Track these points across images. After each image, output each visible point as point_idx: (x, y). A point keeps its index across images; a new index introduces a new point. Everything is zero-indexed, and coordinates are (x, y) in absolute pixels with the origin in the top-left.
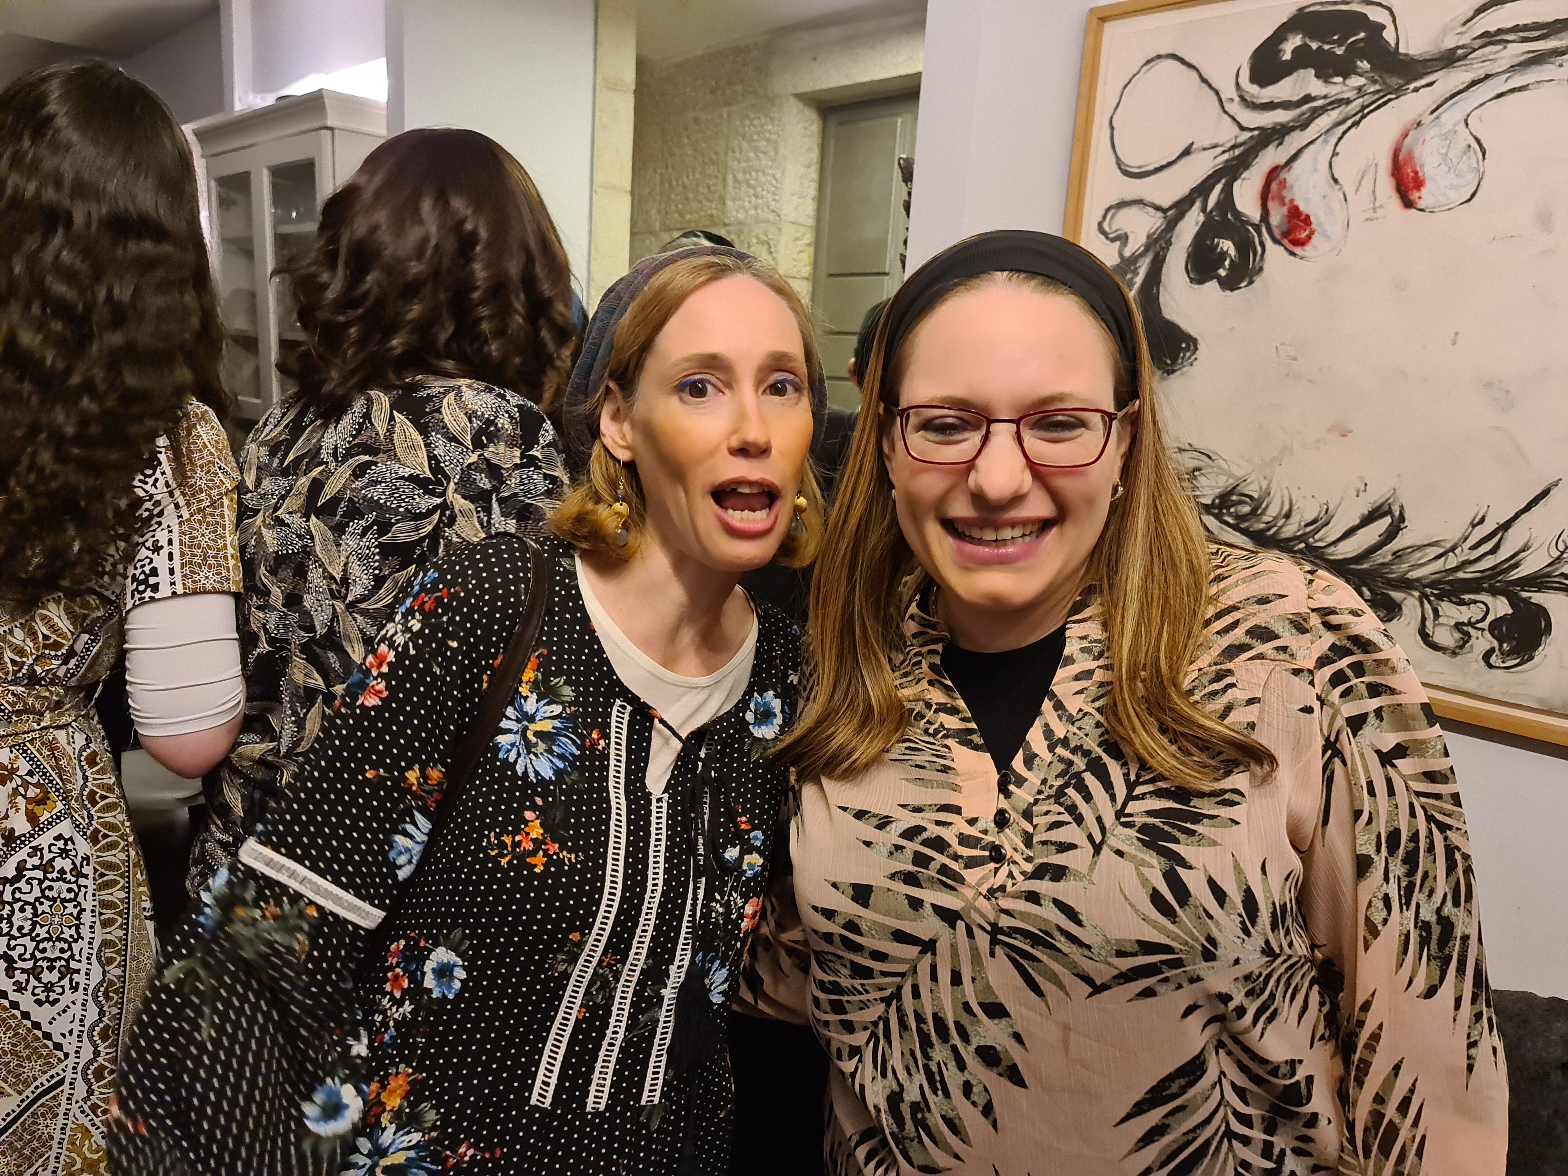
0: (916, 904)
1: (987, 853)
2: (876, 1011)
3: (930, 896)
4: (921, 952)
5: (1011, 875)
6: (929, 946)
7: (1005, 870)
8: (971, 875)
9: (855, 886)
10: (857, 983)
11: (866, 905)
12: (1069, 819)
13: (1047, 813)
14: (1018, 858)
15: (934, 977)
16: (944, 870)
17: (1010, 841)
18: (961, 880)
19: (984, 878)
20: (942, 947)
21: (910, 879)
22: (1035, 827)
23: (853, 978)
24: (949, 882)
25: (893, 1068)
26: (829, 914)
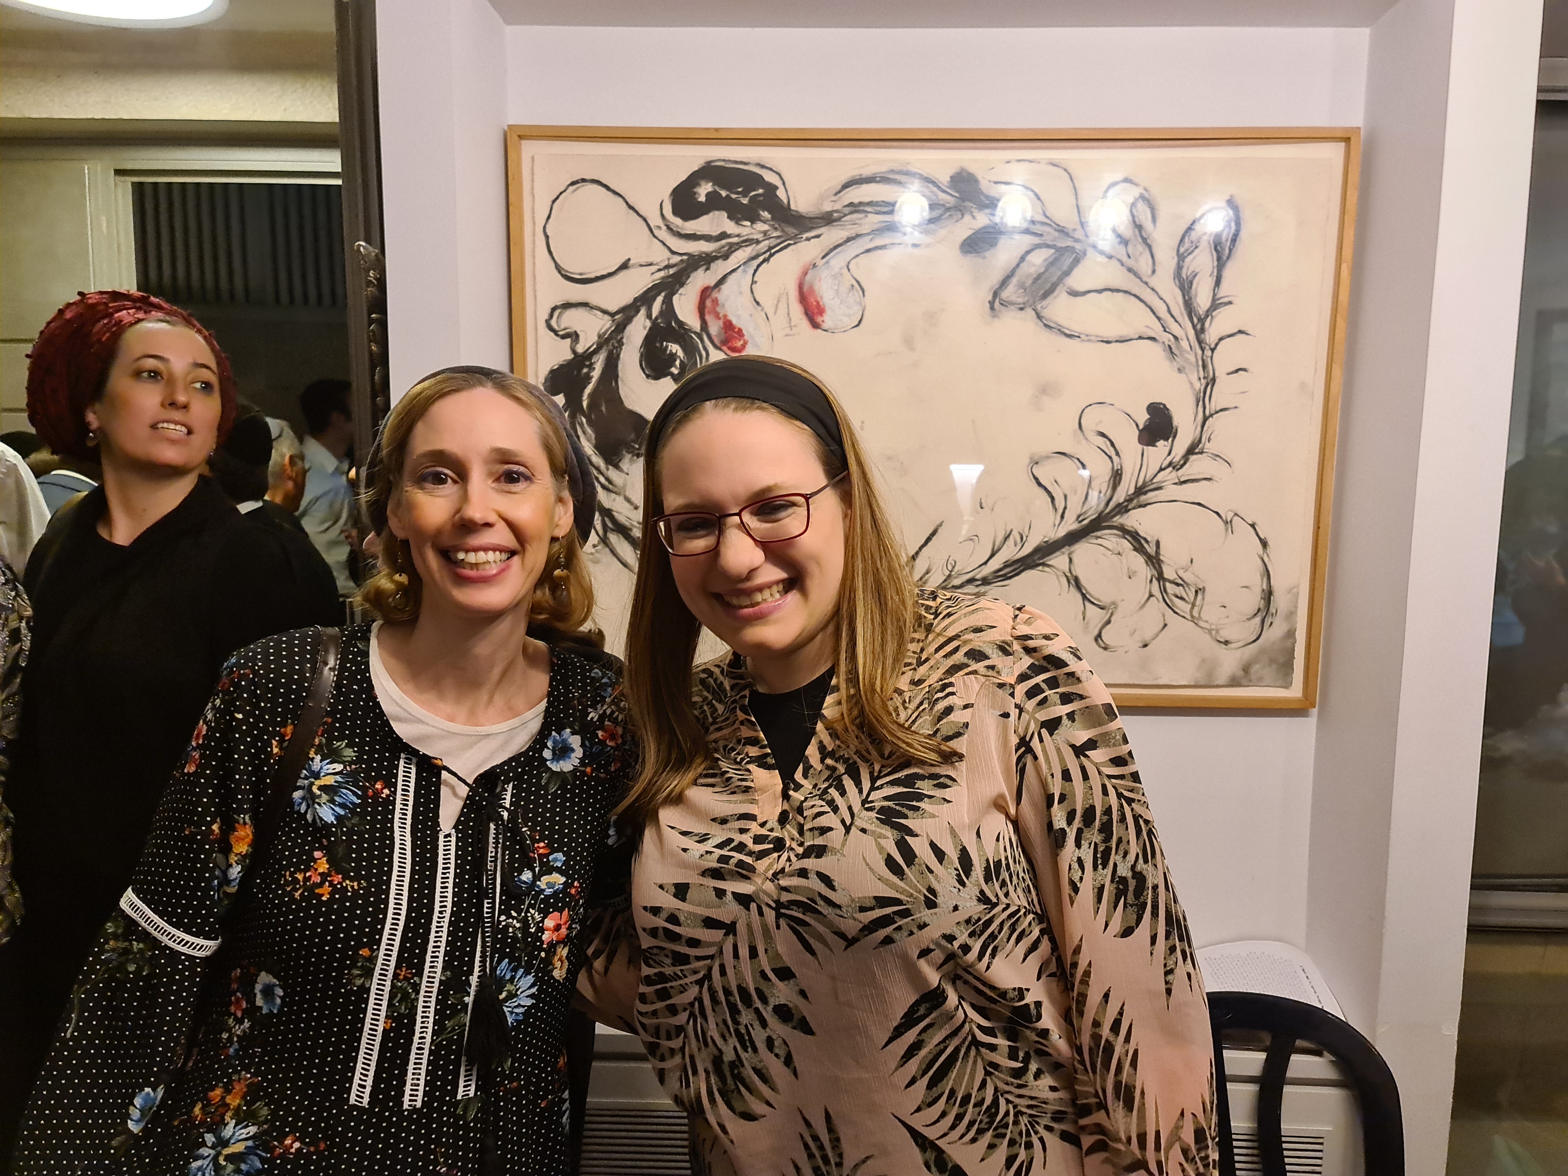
0: (720, 893)
1: (771, 846)
2: (694, 991)
3: (732, 886)
4: (725, 935)
5: (789, 859)
6: (730, 929)
7: (785, 856)
8: (761, 865)
9: (676, 885)
10: (677, 969)
11: (683, 900)
12: (829, 810)
13: (813, 806)
14: (794, 845)
15: (736, 955)
16: (741, 863)
17: (789, 832)
18: (752, 869)
19: (770, 865)
20: (741, 927)
21: (716, 874)
22: (805, 818)
23: (674, 965)
24: (744, 872)
25: (711, 1037)
26: (656, 911)
